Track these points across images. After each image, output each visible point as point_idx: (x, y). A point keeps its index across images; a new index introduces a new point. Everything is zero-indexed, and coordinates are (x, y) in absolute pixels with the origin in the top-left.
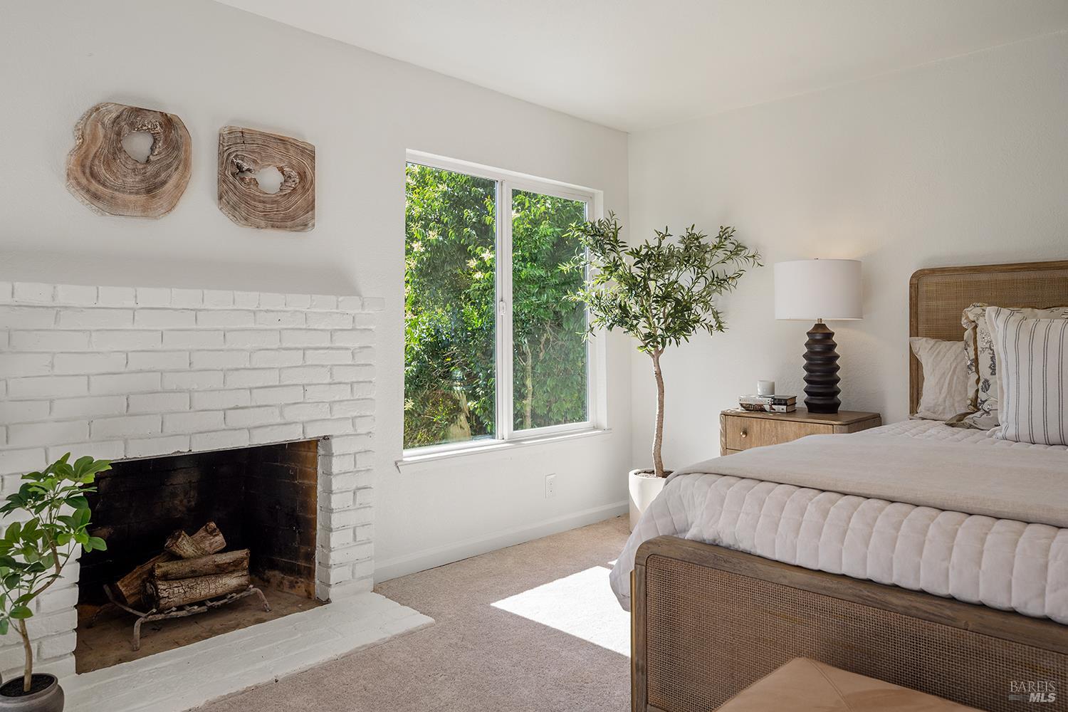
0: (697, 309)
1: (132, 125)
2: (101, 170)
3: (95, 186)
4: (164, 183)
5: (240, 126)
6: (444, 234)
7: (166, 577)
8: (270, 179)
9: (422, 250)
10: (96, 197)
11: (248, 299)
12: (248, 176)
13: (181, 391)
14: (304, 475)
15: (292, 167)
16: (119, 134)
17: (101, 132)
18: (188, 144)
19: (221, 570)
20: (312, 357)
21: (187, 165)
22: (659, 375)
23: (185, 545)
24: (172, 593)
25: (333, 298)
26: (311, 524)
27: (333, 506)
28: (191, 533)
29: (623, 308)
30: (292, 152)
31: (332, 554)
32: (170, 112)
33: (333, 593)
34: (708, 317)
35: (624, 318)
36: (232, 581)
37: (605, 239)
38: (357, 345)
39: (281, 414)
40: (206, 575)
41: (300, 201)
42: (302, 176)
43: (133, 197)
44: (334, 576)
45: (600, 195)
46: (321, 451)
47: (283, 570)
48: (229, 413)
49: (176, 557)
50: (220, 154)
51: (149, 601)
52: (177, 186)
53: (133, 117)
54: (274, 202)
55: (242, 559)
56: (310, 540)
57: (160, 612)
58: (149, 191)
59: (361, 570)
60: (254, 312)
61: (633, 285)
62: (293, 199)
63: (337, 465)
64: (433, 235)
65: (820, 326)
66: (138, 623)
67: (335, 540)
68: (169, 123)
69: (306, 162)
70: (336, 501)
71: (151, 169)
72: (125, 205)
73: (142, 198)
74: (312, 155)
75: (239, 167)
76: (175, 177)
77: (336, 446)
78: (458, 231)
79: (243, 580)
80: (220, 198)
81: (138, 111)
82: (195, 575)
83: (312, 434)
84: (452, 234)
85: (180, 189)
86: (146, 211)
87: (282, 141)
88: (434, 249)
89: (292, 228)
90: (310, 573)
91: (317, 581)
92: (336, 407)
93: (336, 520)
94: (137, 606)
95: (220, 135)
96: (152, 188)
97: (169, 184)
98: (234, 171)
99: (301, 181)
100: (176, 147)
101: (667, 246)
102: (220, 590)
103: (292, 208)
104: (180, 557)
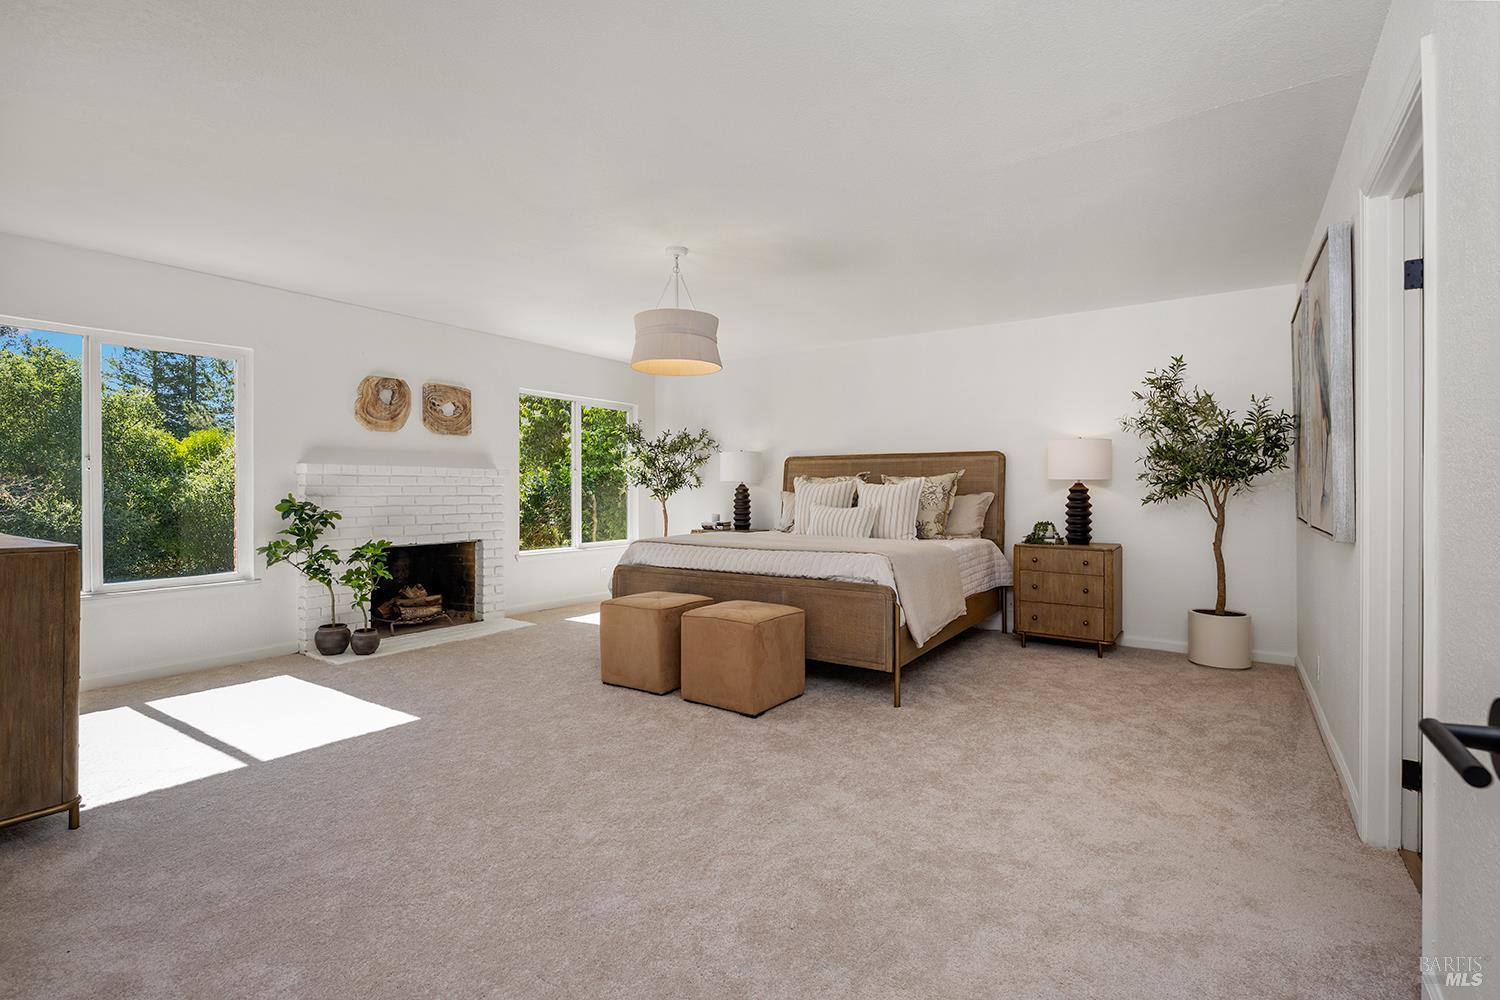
0: (686, 476)
1: (384, 386)
2: (371, 410)
3: (368, 417)
4: (399, 414)
5: (433, 383)
6: (545, 412)
7: (402, 605)
8: (448, 409)
9: (529, 424)
10: (369, 422)
11: (442, 471)
12: (438, 408)
13: (411, 515)
14: (467, 560)
15: (459, 401)
16: (378, 391)
17: (370, 391)
18: (409, 394)
19: (428, 604)
20: (472, 500)
21: (409, 404)
22: (665, 511)
23: (410, 592)
24: (407, 613)
25: (482, 470)
26: (472, 584)
27: (484, 574)
28: (411, 587)
29: (644, 476)
30: (459, 394)
31: (484, 598)
32: (400, 379)
33: (485, 616)
34: (693, 481)
35: (644, 480)
36: (434, 609)
37: (635, 436)
38: (496, 493)
39: (457, 527)
40: (421, 606)
41: (463, 419)
42: (465, 407)
43: (385, 422)
44: (485, 608)
45: (636, 407)
46: (477, 548)
47: (456, 609)
48: (434, 526)
49: (407, 598)
50: (424, 398)
51: (396, 615)
52: (405, 415)
53: (384, 382)
54: (451, 421)
55: (438, 600)
56: (471, 592)
57: (401, 620)
58: (392, 419)
59: (498, 607)
60: (444, 477)
61: (650, 462)
62: (461, 418)
63: (486, 554)
64: (537, 414)
65: (742, 485)
67: (485, 590)
68: (400, 384)
69: (466, 399)
70: (485, 572)
71: (392, 408)
72: (382, 426)
73: (389, 422)
74: (468, 395)
75: (434, 404)
76: (404, 410)
77: (485, 545)
78: (556, 411)
79: (440, 610)
80: (425, 420)
81: (386, 379)
82: (416, 606)
83: (473, 538)
84: (551, 414)
85: (406, 417)
86: (391, 428)
87: (454, 389)
88: (537, 424)
89: (461, 434)
90: (472, 608)
91: (476, 612)
92: (485, 526)
93: (486, 581)
94: (391, 619)
95: (424, 388)
96: (393, 418)
97: (402, 413)
98: (431, 406)
99: (464, 409)
100: (404, 396)
101: (668, 441)
102: (429, 613)
103: (460, 423)
104: (408, 598)
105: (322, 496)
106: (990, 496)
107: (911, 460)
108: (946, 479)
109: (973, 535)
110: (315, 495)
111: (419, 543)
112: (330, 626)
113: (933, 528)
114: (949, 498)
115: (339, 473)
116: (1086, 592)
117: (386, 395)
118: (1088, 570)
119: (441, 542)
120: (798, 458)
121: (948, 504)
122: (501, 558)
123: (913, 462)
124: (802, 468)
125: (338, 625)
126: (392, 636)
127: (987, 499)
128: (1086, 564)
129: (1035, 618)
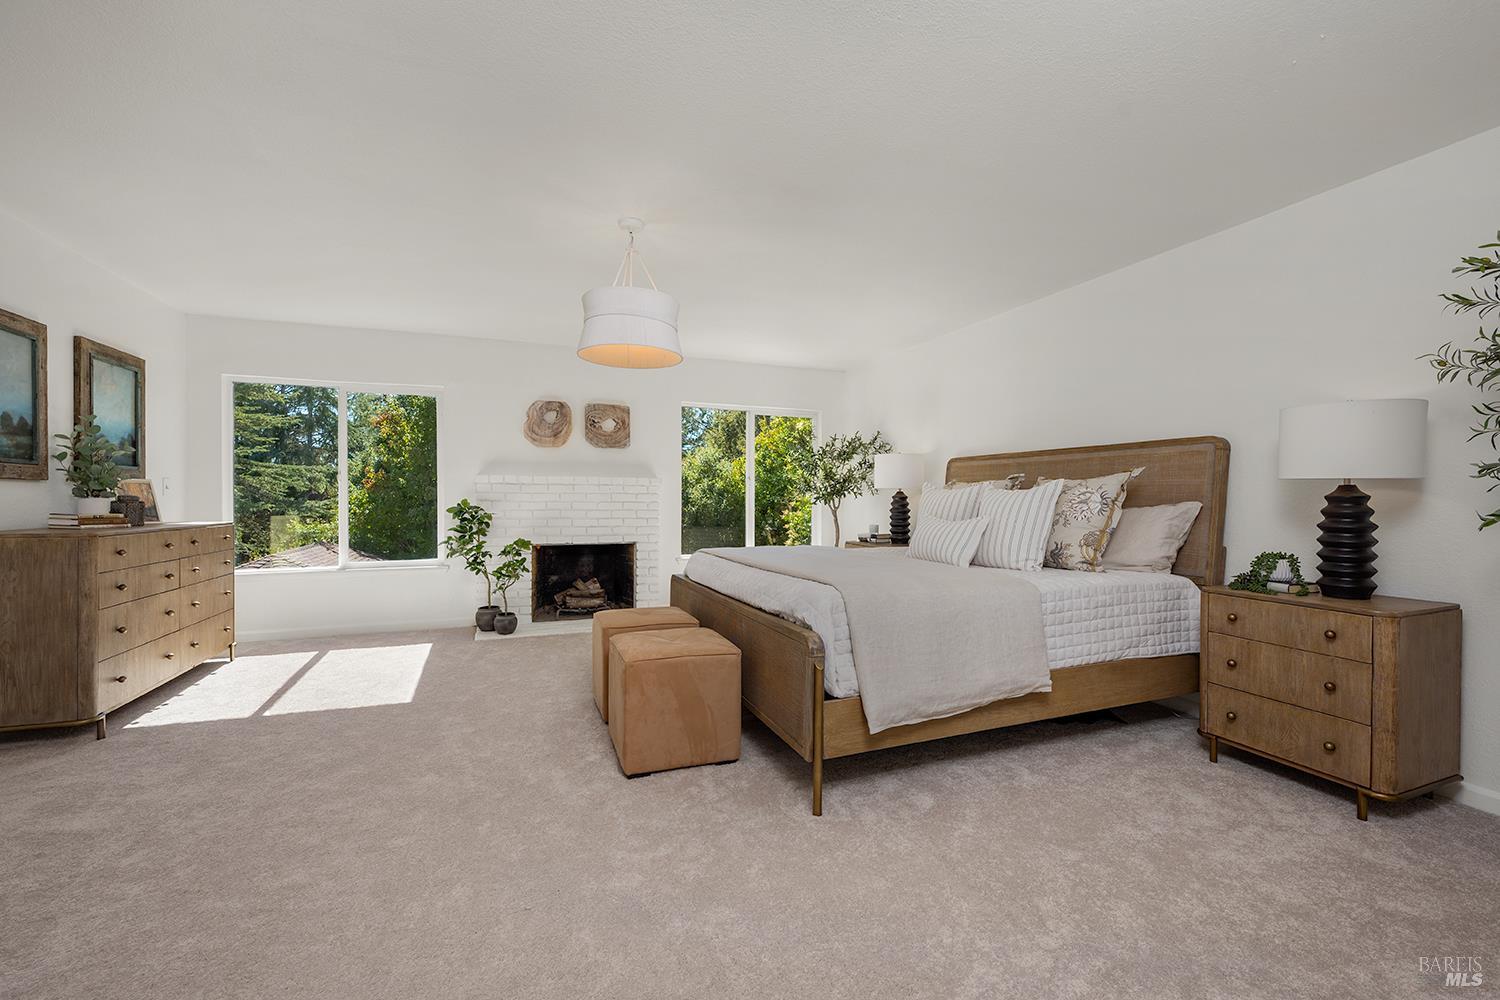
0: (856, 483)
1: (548, 409)
2: (536, 429)
3: (534, 436)
4: (561, 432)
5: (594, 403)
7: (571, 596)
8: (608, 425)
10: (534, 440)
12: (599, 426)
13: (568, 518)
14: (629, 560)
15: (619, 419)
16: (543, 413)
17: (536, 413)
18: (571, 414)
19: (593, 596)
20: (627, 506)
21: (570, 423)
23: (583, 585)
24: (573, 602)
25: (641, 479)
26: (632, 582)
27: (638, 574)
28: (586, 580)
30: (618, 411)
31: (637, 595)
32: (561, 401)
36: (598, 601)
38: (651, 500)
39: (612, 530)
40: (587, 597)
41: (622, 434)
42: (623, 422)
43: (547, 439)
45: (820, 413)
46: (634, 550)
48: (589, 529)
49: (576, 589)
50: (585, 416)
51: (563, 604)
53: (548, 406)
54: (610, 436)
55: (601, 593)
56: (632, 589)
57: (566, 608)
58: (555, 435)
60: (599, 486)
62: (620, 433)
63: (640, 556)
66: (558, 612)
67: (638, 588)
68: (562, 405)
69: (625, 415)
70: (638, 572)
71: (555, 426)
72: (546, 443)
73: (552, 439)
74: (629, 412)
75: (594, 422)
76: (566, 429)
77: (638, 546)
79: (602, 602)
80: (586, 436)
81: (550, 403)
82: (582, 596)
83: (628, 541)
85: (568, 434)
86: (554, 444)
87: (613, 407)
89: (619, 447)
90: (632, 603)
92: (638, 530)
94: (561, 606)
95: (584, 408)
97: (563, 432)
98: (591, 424)
99: (623, 425)
100: (565, 416)
101: (838, 445)
102: (592, 605)
103: (619, 437)
104: (578, 589)
105: (492, 501)
106: (1194, 507)
107: (1085, 456)
108: (1113, 484)
109: (1152, 567)
110: (486, 500)
111: (575, 543)
112: (486, 608)
113: (1075, 554)
114: (1112, 510)
115: (501, 481)
116: (1331, 689)
117: (551, 417)
118: (1336, 648)
119: (596, 543)
120: (960, 459)
121: (1110, 517)
122: (656, 560)
123: (1089, 459)
124: (965, 470)
125: (493, 607)
126: (557, 620)
127: (1186, 513)
128: (1331, 637)
129: (1232, 719)
